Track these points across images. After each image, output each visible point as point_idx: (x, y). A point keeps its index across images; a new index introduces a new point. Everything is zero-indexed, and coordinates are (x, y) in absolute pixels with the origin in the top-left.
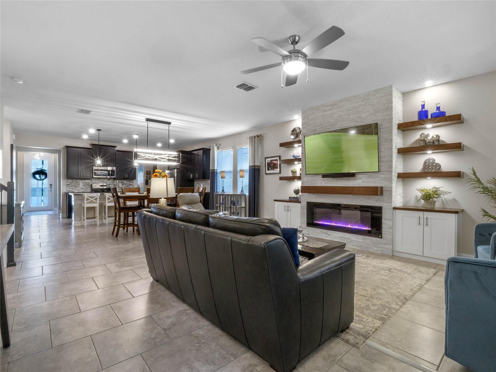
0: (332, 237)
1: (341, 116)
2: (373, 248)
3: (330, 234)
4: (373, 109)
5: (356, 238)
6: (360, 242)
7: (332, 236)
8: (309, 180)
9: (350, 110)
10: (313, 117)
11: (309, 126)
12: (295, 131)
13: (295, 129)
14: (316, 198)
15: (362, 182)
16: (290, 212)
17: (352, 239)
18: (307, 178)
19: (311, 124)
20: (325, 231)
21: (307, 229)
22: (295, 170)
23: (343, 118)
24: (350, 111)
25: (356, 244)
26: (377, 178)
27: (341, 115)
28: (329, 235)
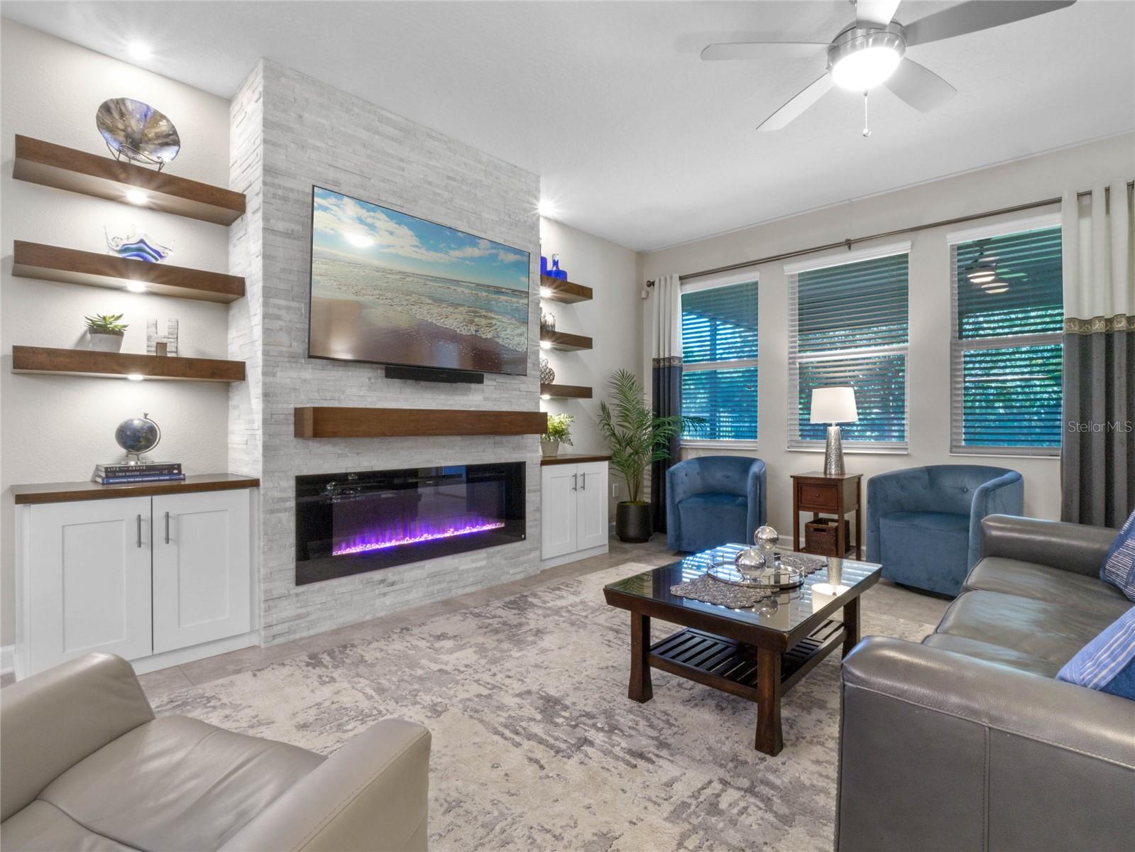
0: (405, 586)
1: (430, 183)
2: (508, 573)
3: (396, 578)
4: (507, 211)
5: (473, 561)
6: (481, 568)
7: (403, 583)
8: (305, 381)
9: (454, 179)
10: (324, 121)
11: (303, 147)
12: (116, 115)
13: (120, 103)
14: (339, 456)
15: (485, 399)
16: (178, 543)
17: (461, 568)
18: (293, 374)
19: (318, 149)
20: (377, 575)
21: (297, 595)
22: (119, 323)
23: (436, 194)
24: (455, 184)
25: (472, 579)
26: (515, 390)
27: (430, 179)
28: (392, 584)
